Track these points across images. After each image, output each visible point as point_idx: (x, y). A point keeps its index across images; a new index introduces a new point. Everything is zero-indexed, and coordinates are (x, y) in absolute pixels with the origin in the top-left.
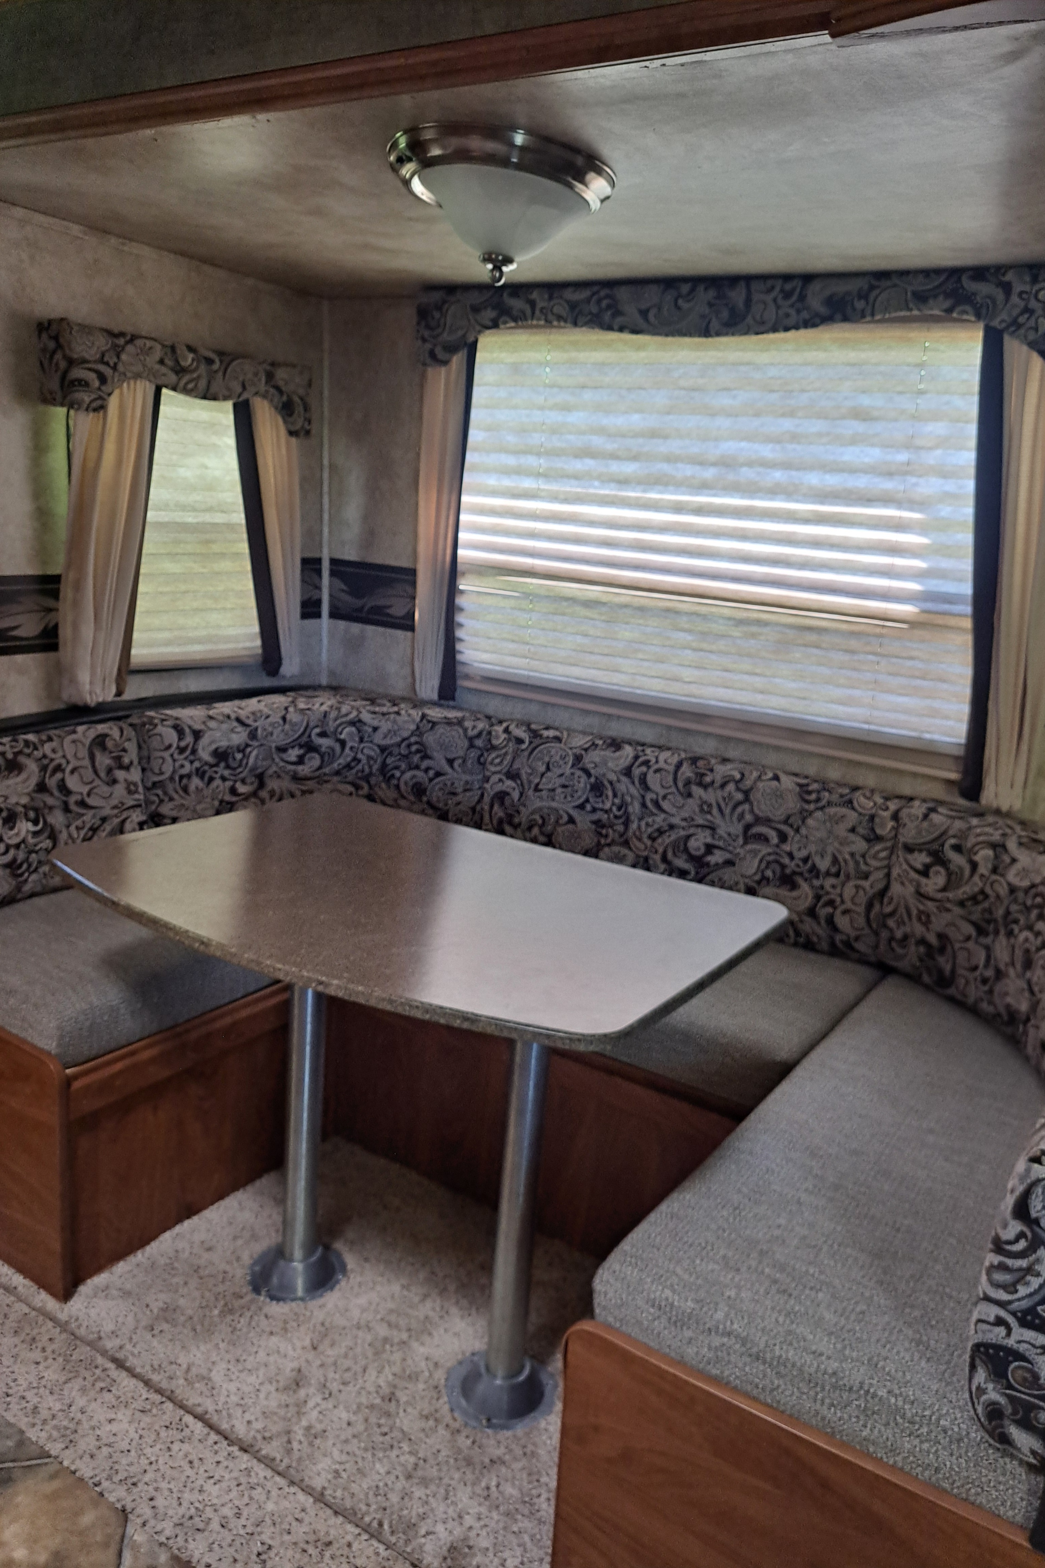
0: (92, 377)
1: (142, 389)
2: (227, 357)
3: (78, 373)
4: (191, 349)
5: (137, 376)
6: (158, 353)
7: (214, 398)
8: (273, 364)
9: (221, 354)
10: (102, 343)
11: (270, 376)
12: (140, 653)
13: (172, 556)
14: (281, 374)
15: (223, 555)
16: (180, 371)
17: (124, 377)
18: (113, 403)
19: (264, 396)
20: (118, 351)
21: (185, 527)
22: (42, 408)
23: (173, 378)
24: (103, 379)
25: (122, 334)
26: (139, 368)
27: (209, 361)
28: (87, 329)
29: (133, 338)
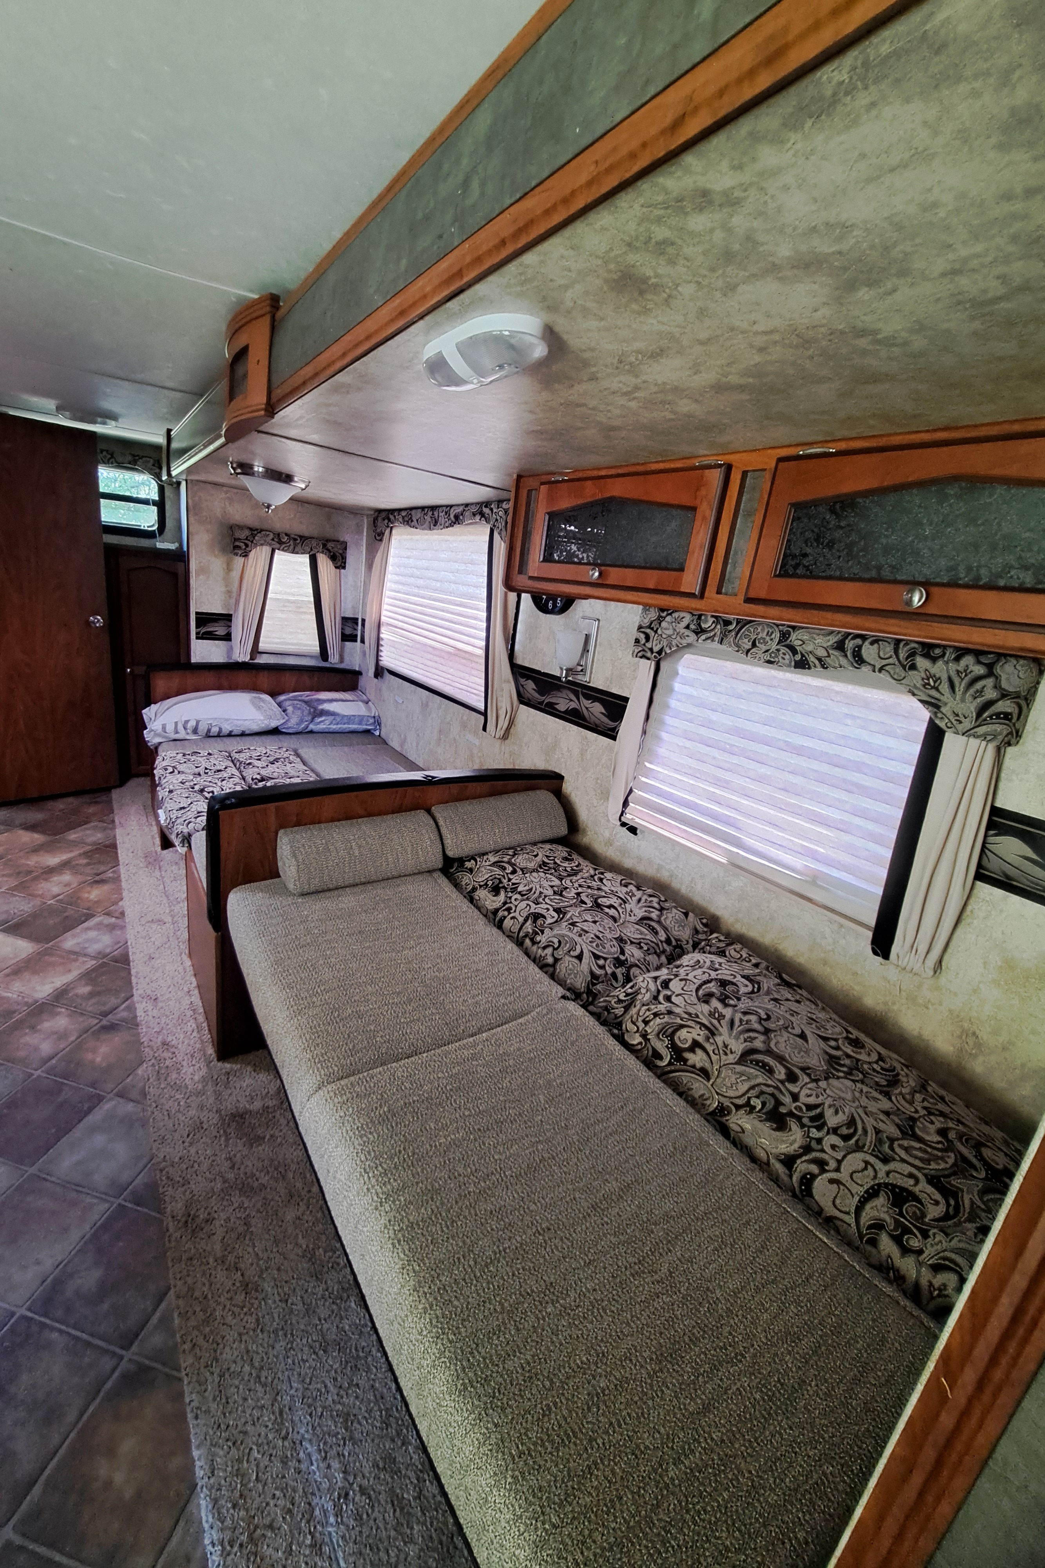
0: (242, 545)
1: (266, 550)
2: (303, 538)
3: (237, 543)
4: (286, 535)
5: (262, 545)
6: (271, 536)
7: (297, 553)
8: (327, 541)
9: (301, 537)
10: (247, 533)
11: (324, 546)
12: (262, 646)
13: (282, 611)
14: (330, 545)
15: (305, 613)
16: (280, 543)
17: (256, 546)
18: (252, 554)
19: (322, 552)
20: (254, 536)
21: (289, 601)
22: (231, 555)
23: (278, 546)
24: (247, 545)
25: (257, 530)
26: (262, 542)
27: (295, 540)
28: (241, 527)
29: (262, 530)
